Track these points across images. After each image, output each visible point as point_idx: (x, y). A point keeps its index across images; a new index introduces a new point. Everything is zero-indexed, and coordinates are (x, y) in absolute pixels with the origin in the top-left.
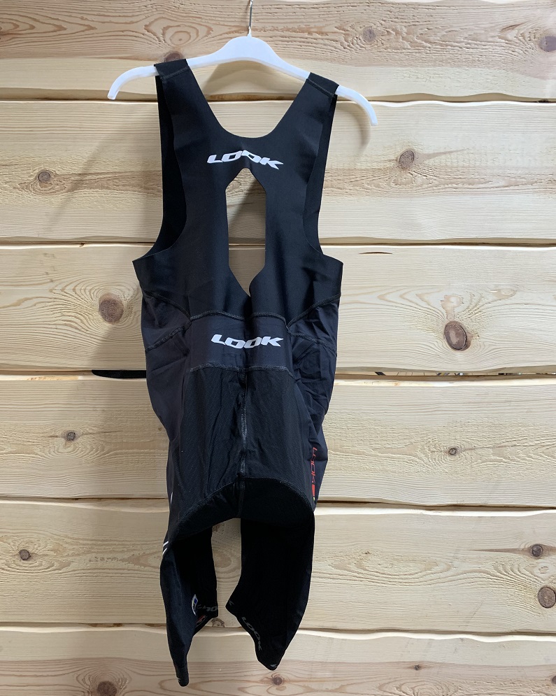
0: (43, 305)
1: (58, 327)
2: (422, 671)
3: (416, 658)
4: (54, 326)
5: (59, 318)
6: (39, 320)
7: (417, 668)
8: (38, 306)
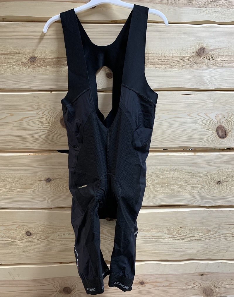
0: (34, 120)
1: (41, 130)
2: (204, 276)
3: (202, 271)
4: (39, 130)
5: (42, 126)
6: (32, 127)
7: (202, 275)
8: (32, 121)
